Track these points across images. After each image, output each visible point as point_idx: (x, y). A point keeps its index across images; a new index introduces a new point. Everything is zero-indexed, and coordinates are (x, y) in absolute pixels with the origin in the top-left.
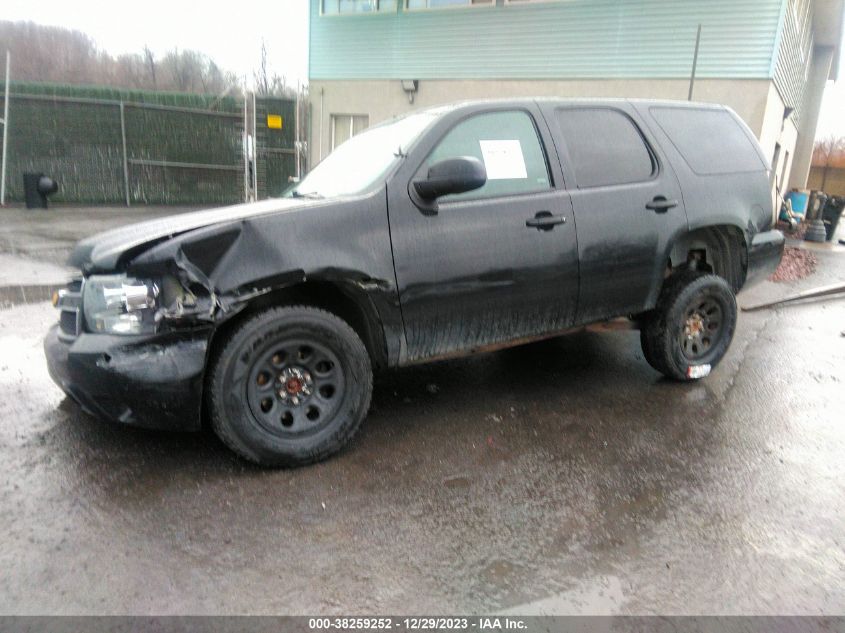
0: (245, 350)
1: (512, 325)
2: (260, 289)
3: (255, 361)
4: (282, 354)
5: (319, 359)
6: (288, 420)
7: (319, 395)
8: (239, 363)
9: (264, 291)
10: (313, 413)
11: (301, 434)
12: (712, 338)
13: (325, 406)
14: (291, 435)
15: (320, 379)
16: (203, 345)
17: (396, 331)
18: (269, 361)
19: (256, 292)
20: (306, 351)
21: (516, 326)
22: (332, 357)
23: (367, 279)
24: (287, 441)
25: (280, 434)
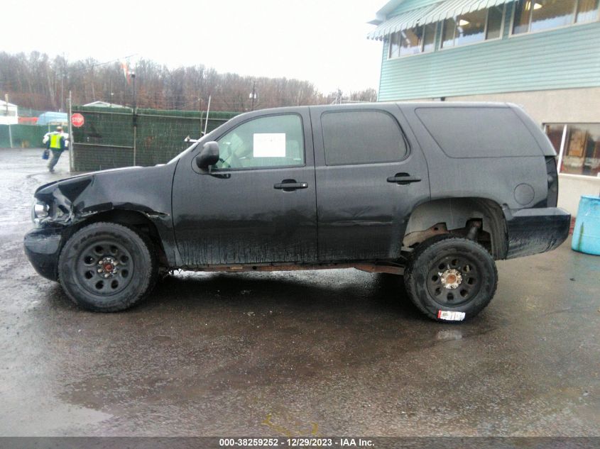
0: (76, 242)
1: (261, 253)
2: (92, 212)
3: (83, 249)
4: (99, 249)
5: (122, 254)
6: (100, 285)
7: (120, 275)
8: (72, 249)
9: (94, 213)
10: (114, 285)
11: (104, 294)
12: (469, 290)
13: (122, 282)
14: (98, 294)
15: (122, 266)
16: (59, 237)
17: (171, 245)
18: (91, 251)
19: (90, 213)
20: (113, 248)
21: (265, 254)
22: (128, 254)
23: (152, 212)
24: (94, 296)
25: (92, 292)
